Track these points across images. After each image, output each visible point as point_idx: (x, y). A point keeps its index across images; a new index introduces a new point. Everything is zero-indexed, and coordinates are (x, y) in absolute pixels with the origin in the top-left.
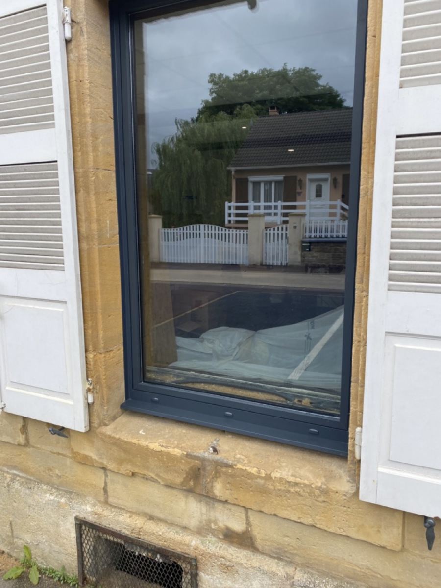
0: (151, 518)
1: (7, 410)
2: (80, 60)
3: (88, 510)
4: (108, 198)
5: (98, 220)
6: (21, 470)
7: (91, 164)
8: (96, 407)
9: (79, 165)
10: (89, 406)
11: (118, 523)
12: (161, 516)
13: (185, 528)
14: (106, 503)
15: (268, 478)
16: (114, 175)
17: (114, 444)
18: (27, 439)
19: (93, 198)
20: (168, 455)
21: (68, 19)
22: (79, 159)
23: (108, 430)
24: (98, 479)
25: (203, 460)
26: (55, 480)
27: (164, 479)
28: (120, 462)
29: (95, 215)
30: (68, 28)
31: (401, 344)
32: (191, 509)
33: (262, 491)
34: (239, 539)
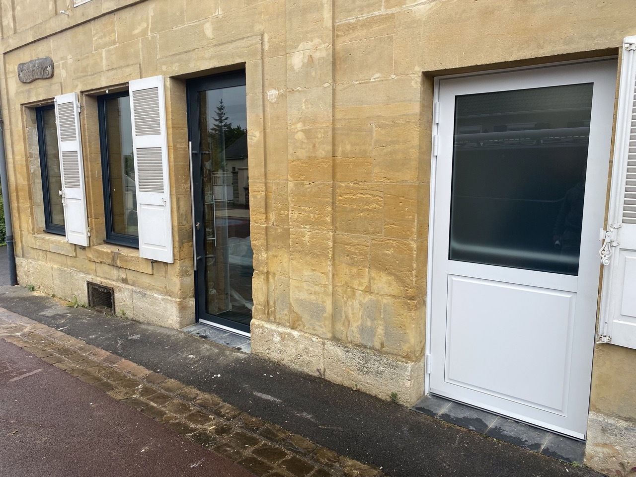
0: (106, 279)
1: (69, 242)
2: (84, 118)
3: (89, 278)
4: (96, 163)
5: (91, 171)
6: (75, 268)
7: (88, 152)
8: (91, 238)
9: (84, 152)
10: (89, 237)
11: (97, 281)
12: (108, 277)
13: (114, 280)
14: (96, 276)
15: (127, 256)
16: (100, 155)
17: (96, 251)
18: (76, 254)
19: (89, 163)
20: (108, 252)
21: (79, 106)
22: (84, 150)
23: (95, 247)
24: (93, 266)
25: (115, 253)
26: (84, 270)
27: (107, 262)
28: (98, 258)
29: (90, 169)
30: (79, 109)
31: (144, 207)
32: (115, 273)
33: (127, 261)
34: (125, 281)
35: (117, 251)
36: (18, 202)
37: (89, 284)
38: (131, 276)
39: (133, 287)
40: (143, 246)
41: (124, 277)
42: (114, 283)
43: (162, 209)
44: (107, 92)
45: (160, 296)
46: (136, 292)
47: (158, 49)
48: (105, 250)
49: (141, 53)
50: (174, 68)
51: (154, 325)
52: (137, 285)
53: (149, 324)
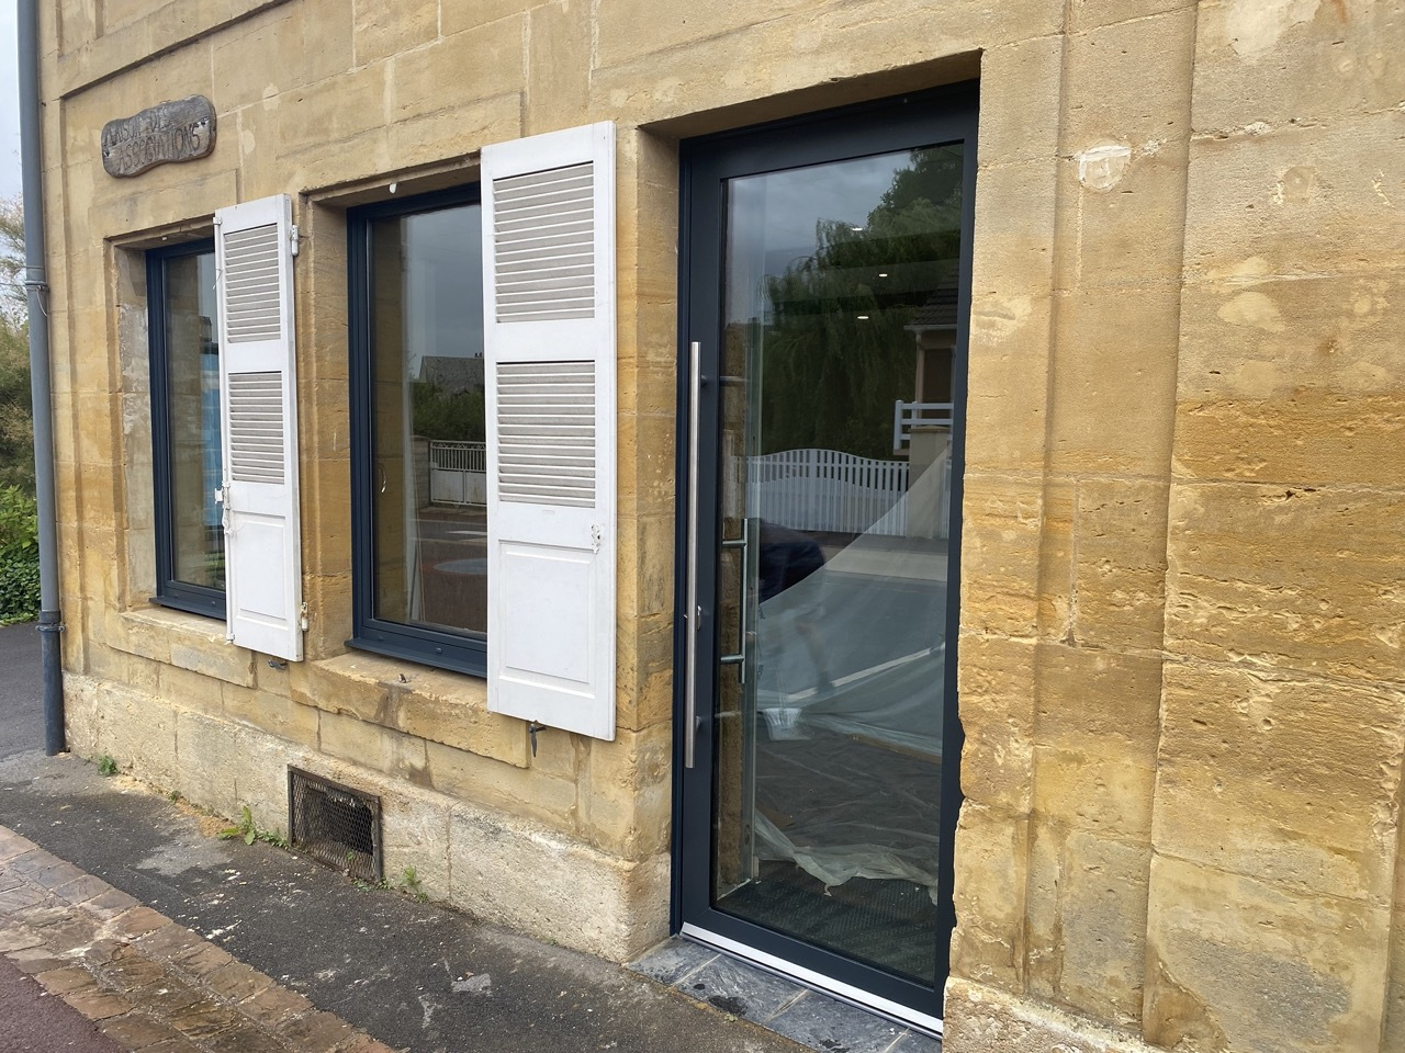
0: (355, 763)
1: (236, 643)
2: (307, 272)
3: (299, 756)
4: (336, 409)
5: (321, 432)
6: (249, 720)
7: (315, 374)
8: (310, 637)
9: (302, 374)
10: (304, 633)
11: (323, 767)
12: (362, 760)
13: (380, 771)
14: (319, 750)
15: (437, 701)
16: (347, 384)
17: (324, 677)
18: (255, 680)
19: (315, 409)
20: (365, 684)
21: (295, 236)
22: (302, 370)
23: (321, 664)
24: (311, 721)
25: (390, 687)
26: (279, 729)
27: (361, 714)
28: (328, 698)
29: (316, 427)
30: (294, 245)
31: (511, 551)
32: (385, 748)
33: (433, 716)
34: (421, 777)
35: (396, 681)
36: (81, 517)
37: (295, 774)
38: (441, 765)
39: (451, 802)
40: (502, 677)
41: (419, 763)
42: (382, 781)
43: (584, 560)
44: (393, 189)
45: (553, 844)
46: (461, 818)
47: (595, 39)
48: (356, 677)
49: (527, 59)
50: (658, 95)
51: (527, 935)
52: (463, 793)
53: (505, 928)
